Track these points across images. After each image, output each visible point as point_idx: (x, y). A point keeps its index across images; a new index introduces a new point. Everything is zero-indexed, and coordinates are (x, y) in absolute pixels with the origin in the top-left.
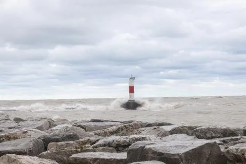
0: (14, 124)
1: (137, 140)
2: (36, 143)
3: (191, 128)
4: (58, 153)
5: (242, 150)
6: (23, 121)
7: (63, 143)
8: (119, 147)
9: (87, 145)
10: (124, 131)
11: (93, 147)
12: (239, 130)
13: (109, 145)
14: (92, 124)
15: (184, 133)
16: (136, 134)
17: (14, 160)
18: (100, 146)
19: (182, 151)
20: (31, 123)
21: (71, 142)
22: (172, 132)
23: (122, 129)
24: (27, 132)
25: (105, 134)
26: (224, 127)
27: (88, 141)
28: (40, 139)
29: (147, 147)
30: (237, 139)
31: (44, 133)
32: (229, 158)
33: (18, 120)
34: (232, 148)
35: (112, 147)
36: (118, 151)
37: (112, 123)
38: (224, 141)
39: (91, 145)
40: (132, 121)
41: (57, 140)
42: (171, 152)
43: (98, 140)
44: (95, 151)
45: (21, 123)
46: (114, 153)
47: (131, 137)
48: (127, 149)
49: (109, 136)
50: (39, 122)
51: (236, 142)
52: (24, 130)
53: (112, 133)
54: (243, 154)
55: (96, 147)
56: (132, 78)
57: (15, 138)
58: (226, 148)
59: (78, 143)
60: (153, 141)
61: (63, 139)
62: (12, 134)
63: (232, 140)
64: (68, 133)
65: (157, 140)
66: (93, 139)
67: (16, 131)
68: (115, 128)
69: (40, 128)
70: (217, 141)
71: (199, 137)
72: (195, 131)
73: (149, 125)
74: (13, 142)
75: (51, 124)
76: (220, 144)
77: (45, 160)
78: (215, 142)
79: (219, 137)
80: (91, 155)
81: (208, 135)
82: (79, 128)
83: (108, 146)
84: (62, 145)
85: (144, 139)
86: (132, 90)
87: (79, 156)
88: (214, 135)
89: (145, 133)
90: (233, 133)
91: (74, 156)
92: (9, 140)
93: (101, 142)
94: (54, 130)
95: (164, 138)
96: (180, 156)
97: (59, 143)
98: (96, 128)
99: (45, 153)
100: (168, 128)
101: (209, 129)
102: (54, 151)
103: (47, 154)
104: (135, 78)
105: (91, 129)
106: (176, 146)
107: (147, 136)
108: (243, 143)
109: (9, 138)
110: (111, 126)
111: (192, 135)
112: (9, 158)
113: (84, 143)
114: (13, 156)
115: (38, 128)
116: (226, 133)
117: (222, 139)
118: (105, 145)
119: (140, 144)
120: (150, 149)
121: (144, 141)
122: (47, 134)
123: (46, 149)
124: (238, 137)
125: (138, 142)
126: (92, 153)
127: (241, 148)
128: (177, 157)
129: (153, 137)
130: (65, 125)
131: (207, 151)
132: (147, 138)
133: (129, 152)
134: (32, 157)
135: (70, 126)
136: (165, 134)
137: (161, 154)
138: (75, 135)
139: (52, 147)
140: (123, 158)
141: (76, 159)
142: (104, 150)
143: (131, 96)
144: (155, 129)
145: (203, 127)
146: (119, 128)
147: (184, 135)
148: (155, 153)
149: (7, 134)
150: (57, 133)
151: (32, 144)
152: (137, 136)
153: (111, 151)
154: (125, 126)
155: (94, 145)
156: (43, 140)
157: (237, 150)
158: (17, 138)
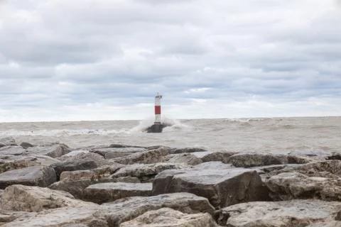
0: (21, 150)
1: (164, 168)
2: (47, 171)
3: (227, 155)
4: (72, 184)
5: (286, 181)
6: (32, 146)
7: (78, 172)
8: (143, 177)
9: (106, 175)
10: (149, 158)
11: (113, 177)
12: (283, 157)
13: (132, 174)
14: (113, 150)
15: (219, 160)
16: (163, 161)
17: (22, 192)
18: (122, 175)
19: (217, 181)
20: (41, 149)
21: (88, 171)
22: (205, 160)
23: (147, 157)
24: (35, 159)
25: (127, 162)
26: (265, 154)
27: (108, 170)
28: (51, 166)
29: (176, 177)
30: (281, 168)
31: (56, 161)
32: (271, 189)
33: (25, 145)
34: (275, 178)
35: (135, 176)
36: (142, 181)
37: (135, 149)
38: (265, 170)
39: (111, 174)
40: (159, 147)
41: (71, 169)
42: (203, 183)
43: (119, 169)
44: (115, 182)
45: (30, 149)
46: (137, 184)
47: (158, 164)
48: (152, 179)
49: (131, 164)
50: (50, 148)
51: (279, 170)
52: (33, 156)
53: (135, 161)
54: (288, 185)
55: (117, 177)
56: (159, 97)
57: (23, 166)
58: (268, 178)
59: (96, 172)
60: (182, 170)
61: (78, 167)
62: (19, 162)
63: (275, 168)
64: (84, 161)
65: (188, 169)
66: (113, 167)
67: (23, 158)
68: (138, 154)
69: (52, 155)
70: (258, 170)
71: (236, 165)
72: (232, 159)
73: (178, 151)
74: (20, 171)
75: (64, 150)
76: (260, 173)
77: (57, 191)
78: (255, 172)
79: (259, 166)
80: (110, 186)
81: (247, 163)
82: (97, 155)
83: (130, 176)
84: (77, 174)
85: (172, 167)
86: (158, 110)
87: (97, 188)
88: (253, 163)
89: (173, 160)
90: (276, 161)
91: (91, 187)
92: (15, 168)
93: (122, 171)
94: (68, 157)
95: (196, 167)
96: (214, 187)
97: (74, 172)
98: (116, 154)
99: (57, 183)
100: (200, 155)
101: (248, 156)
102: (68, 181)
103: (60, 184)
104: (161, 97)
105: (110, 156)
106: (210, 176)
107: (176, 165)
108: (287, 172)
109: (15, 166)
110: (134, 152)
111: (228, 162)
112: (15, 188)
113: (103, 172)
114: (20, 187)
115: (49, 155)
116: (268, 160)
117: (263, 167)
118: (126, 175)
119: (168, 173)
120: (179, 179)
121: (172, 170)
122: (59, 161)
123: (58, 179)
124: (282, 165)
125: (165, 171)
126: (111, 184)
127: (286, 178)
128: (210, 188)
129: (183, 165)
130: (80, 151)
131: (245, 182)
132: (176, 166)
133: (155, 183)
134: (42, 188)
135: (86, 152)
136: (196, 162)
137: (191, 185)
138: (92, 163)
139: (66, 177)
140: (148, 189)
141: (93, 191)
142: (125, 181)
143: (156, 118)
144: (185, 155)
145: (241, 154)
146: (143, 155)
147: (219, 163)
148: (184, 183)
149: (13, 161)
150: (71, 160)
151: (42, 173)
152: (164, 164)
153: (135, 182)
154: (150, 153)
155: (115, 174)
156: (55, 169)
157: (281, 180)
158: (25, 167)
